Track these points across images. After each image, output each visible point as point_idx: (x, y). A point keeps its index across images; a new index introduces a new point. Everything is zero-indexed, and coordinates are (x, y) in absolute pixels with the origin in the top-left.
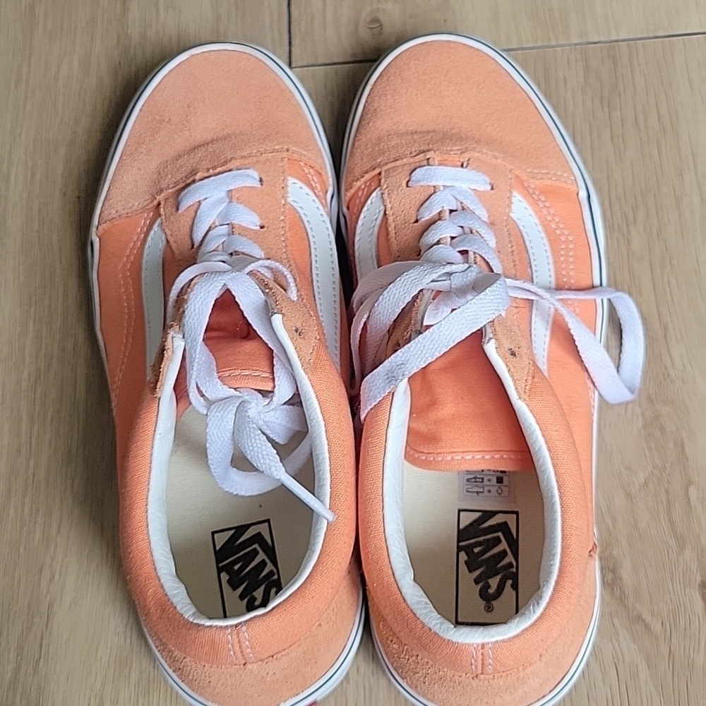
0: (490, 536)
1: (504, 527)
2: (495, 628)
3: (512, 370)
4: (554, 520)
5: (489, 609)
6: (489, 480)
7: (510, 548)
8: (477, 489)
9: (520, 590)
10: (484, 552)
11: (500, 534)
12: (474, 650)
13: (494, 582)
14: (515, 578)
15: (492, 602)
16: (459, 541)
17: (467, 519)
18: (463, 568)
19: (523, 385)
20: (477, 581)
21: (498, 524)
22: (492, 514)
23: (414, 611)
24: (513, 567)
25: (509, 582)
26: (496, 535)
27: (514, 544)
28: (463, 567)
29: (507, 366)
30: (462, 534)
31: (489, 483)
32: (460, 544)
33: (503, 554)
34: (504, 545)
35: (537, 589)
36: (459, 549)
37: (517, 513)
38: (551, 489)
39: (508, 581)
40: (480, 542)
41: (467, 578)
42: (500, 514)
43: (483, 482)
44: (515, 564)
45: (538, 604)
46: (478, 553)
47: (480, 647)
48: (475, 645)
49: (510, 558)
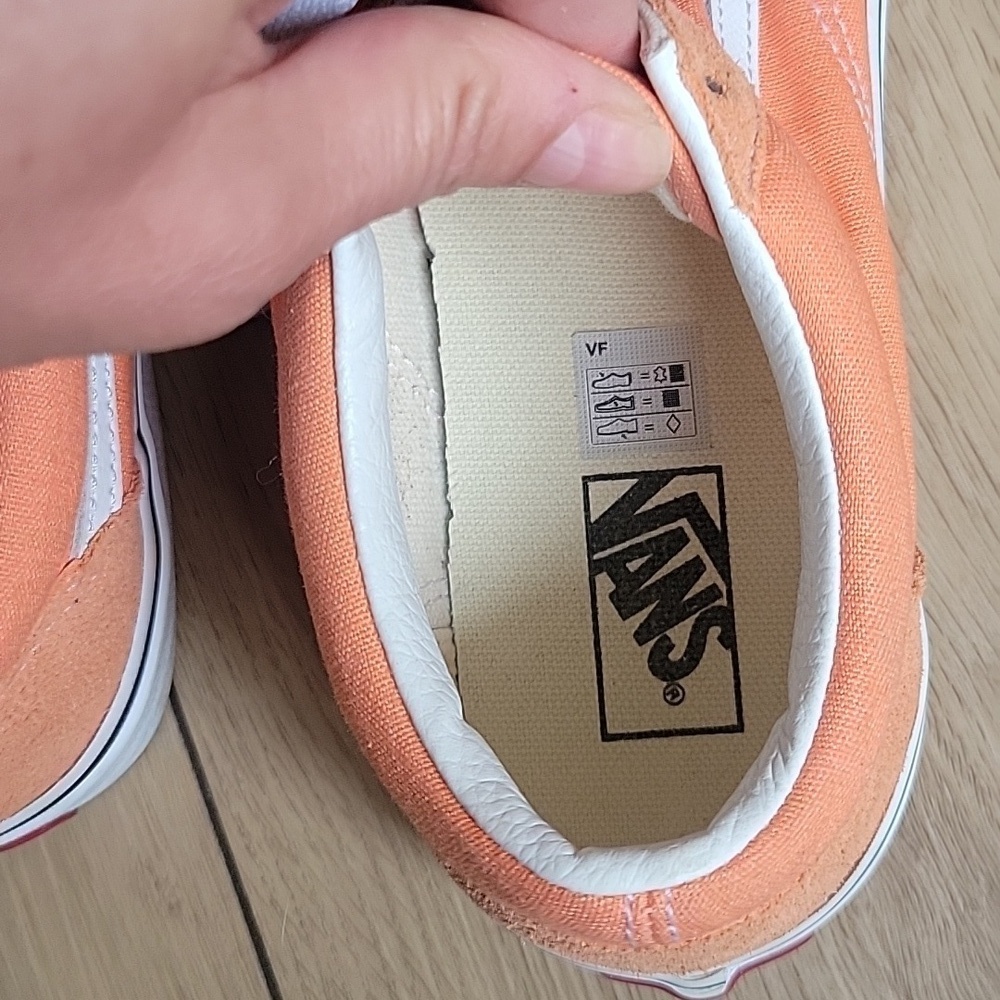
0: (661, 530)
1: (690, 505)
2: (677, 852)
3: (719, 125)
4: (823, 525)
5: (674, 697)
6: (648, 401)
7: (708, 552)
8: (621, 426)
9: (741, 648)
10: (651, 568)
11: (683, 523)
12: (627, 910)
13: (680, 635)
14: (726, 618)
15: (681, 682)
16: (591, 551)
17: (605, 496)
18: (607, 608)
19: (747, 172)
20: (641, 637)
21: (676, 500)
22: (664, 477)
23: (472, 811)
24: (720, 595)
25: (715, 631)
26: (673, 526)
27: (717, 542)
28: (606, 606)
29: (707, 116)
30: (598, 533)
31: (647, 408)
32: (595, 557)
33: (695, 568)
34: (694, 548)
35: (784, 704)
36: (595, 568)
37: (718, 470)
38: (814, 443)
39: (711, 630)
40: (640, 545)
41: (619, 630)
42: (681, 478)
43: (633, 407)
44: (724, 589)
45: (785, 761)
46: (637, 572)
47: (643, 902)
48: (631, 898)
49: (711, 576)
